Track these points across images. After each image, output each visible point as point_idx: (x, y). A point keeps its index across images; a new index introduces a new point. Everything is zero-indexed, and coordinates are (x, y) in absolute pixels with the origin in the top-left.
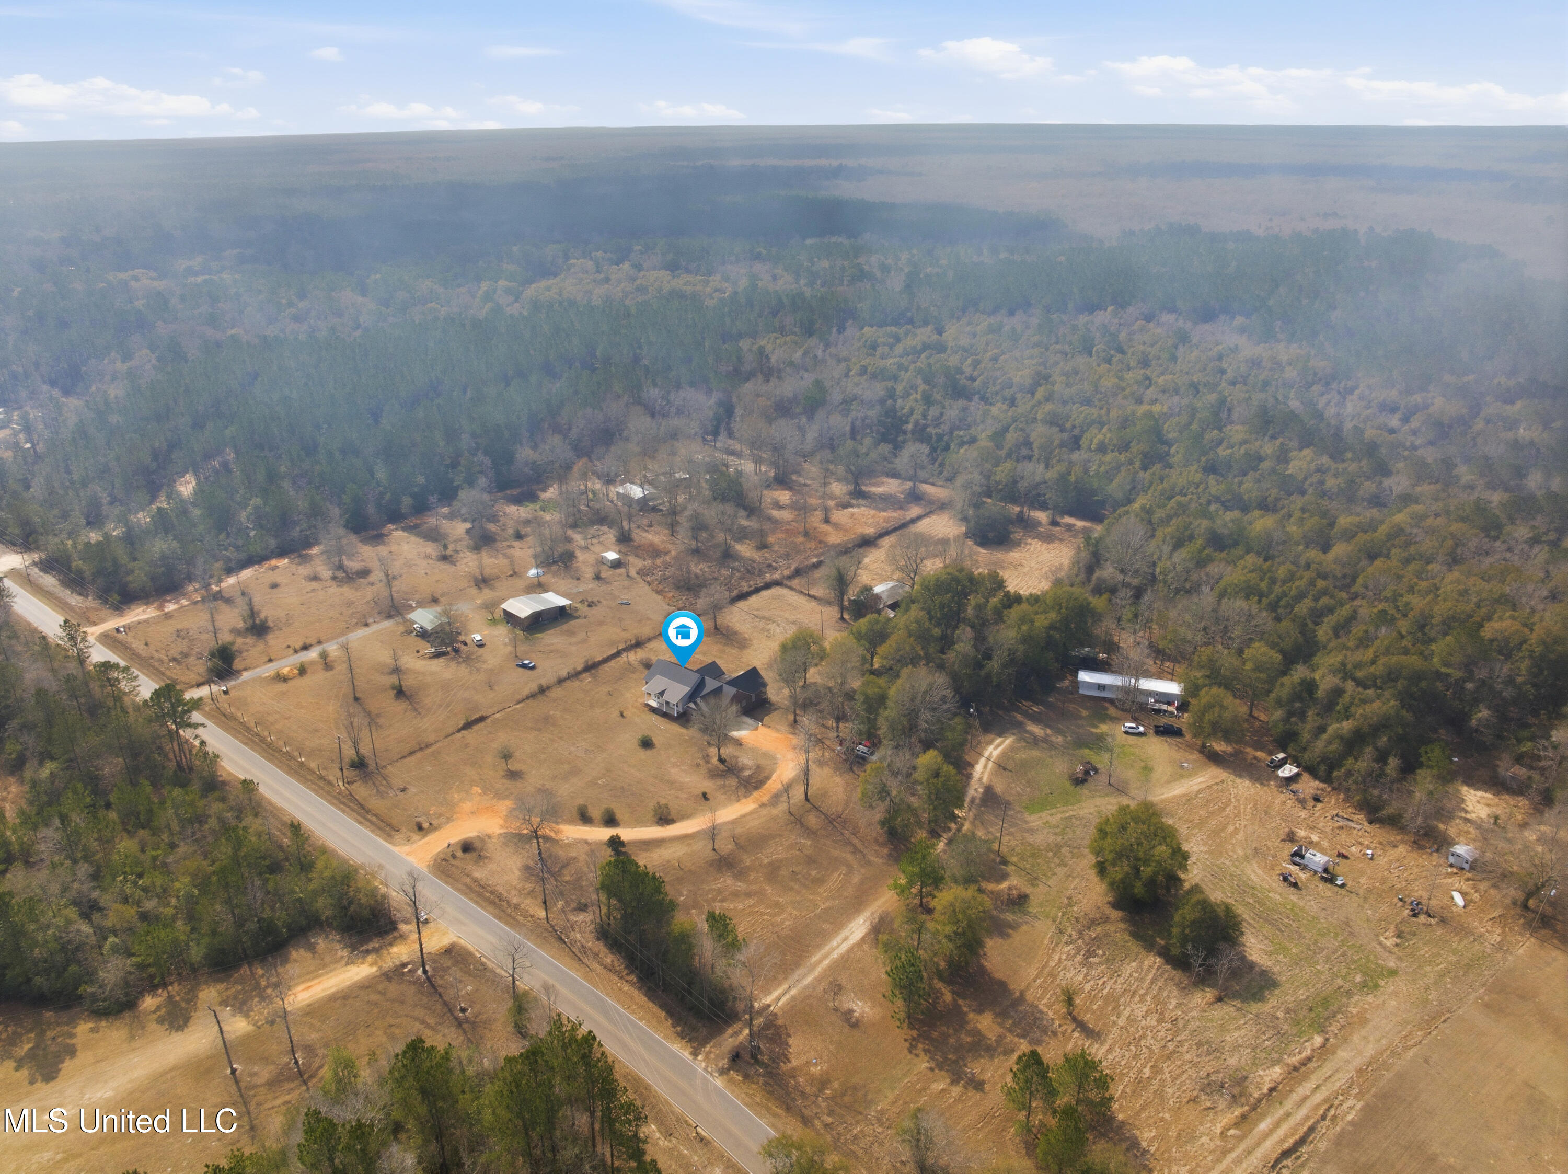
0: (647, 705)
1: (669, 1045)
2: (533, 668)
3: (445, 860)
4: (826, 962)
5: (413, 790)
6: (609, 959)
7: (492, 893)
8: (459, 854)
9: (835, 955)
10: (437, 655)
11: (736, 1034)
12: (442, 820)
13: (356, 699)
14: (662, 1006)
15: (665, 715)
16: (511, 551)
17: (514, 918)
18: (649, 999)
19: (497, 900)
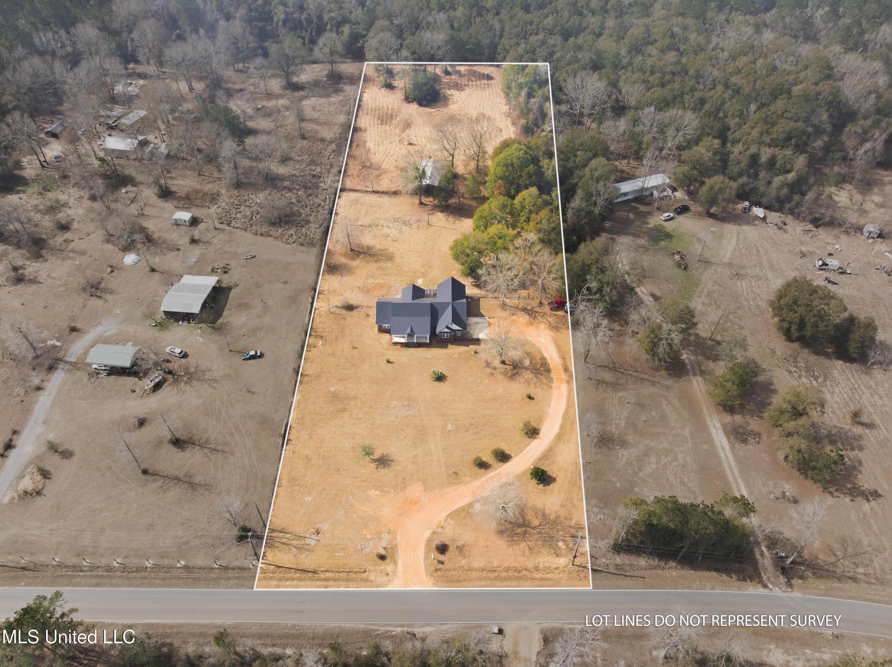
0: (396, 344)
1: (746, 592)
2: (262, 356)
3: (437, 570)
4: (736, 471)
5: (324, 527)
6: (642, 562)
7: (507, 570)
8: (442, 558)
9: (733, 463)
10: (157, 387)
11: (762, 554)
12: (386, 537)
13: (145, 472)
14: (708, 569)
15: (419, 345)
16: (72, 246)
17: (547, 579)
18: (695, 570)
19: (516, 574)
